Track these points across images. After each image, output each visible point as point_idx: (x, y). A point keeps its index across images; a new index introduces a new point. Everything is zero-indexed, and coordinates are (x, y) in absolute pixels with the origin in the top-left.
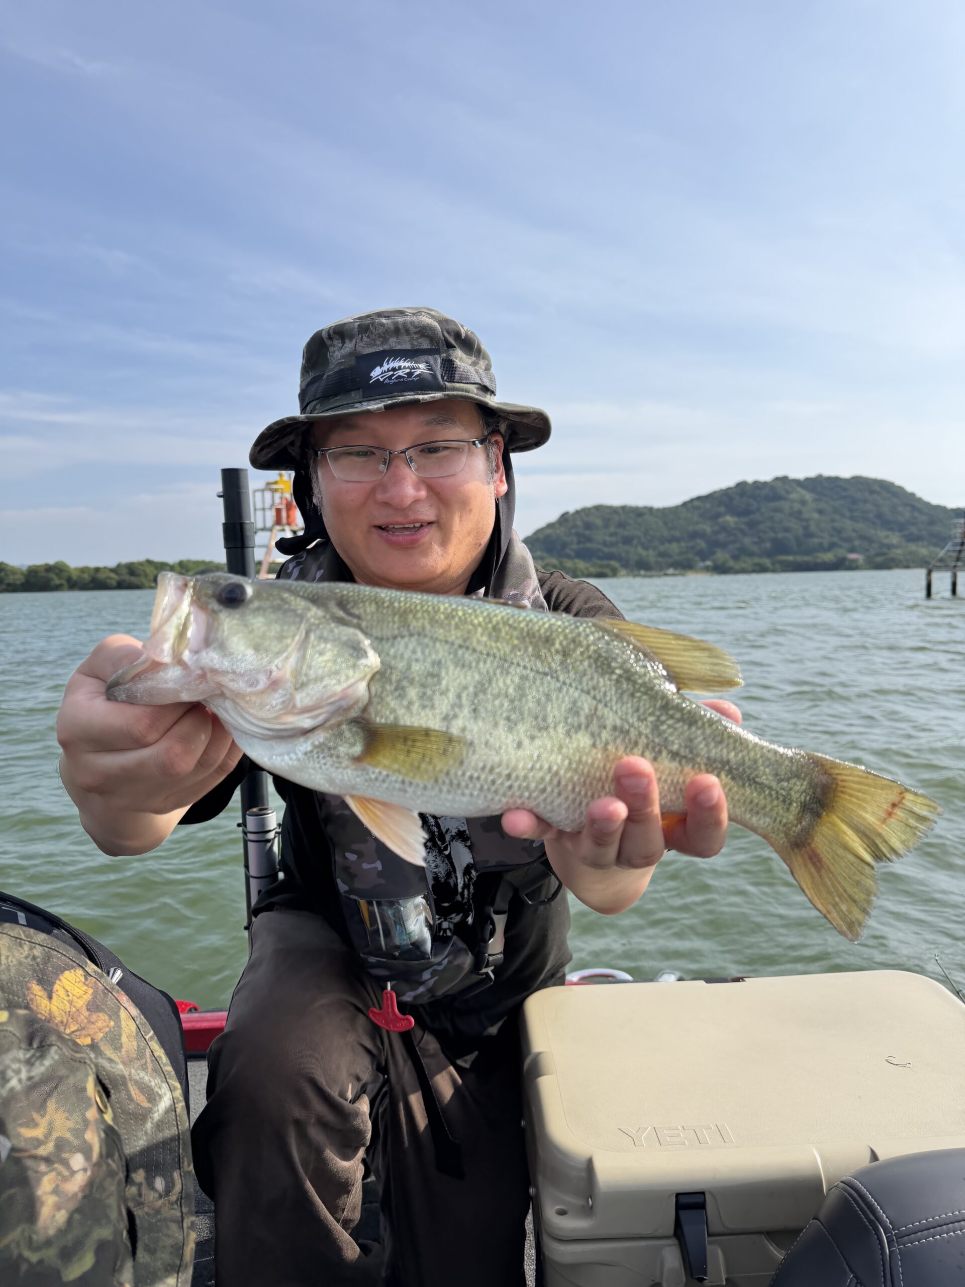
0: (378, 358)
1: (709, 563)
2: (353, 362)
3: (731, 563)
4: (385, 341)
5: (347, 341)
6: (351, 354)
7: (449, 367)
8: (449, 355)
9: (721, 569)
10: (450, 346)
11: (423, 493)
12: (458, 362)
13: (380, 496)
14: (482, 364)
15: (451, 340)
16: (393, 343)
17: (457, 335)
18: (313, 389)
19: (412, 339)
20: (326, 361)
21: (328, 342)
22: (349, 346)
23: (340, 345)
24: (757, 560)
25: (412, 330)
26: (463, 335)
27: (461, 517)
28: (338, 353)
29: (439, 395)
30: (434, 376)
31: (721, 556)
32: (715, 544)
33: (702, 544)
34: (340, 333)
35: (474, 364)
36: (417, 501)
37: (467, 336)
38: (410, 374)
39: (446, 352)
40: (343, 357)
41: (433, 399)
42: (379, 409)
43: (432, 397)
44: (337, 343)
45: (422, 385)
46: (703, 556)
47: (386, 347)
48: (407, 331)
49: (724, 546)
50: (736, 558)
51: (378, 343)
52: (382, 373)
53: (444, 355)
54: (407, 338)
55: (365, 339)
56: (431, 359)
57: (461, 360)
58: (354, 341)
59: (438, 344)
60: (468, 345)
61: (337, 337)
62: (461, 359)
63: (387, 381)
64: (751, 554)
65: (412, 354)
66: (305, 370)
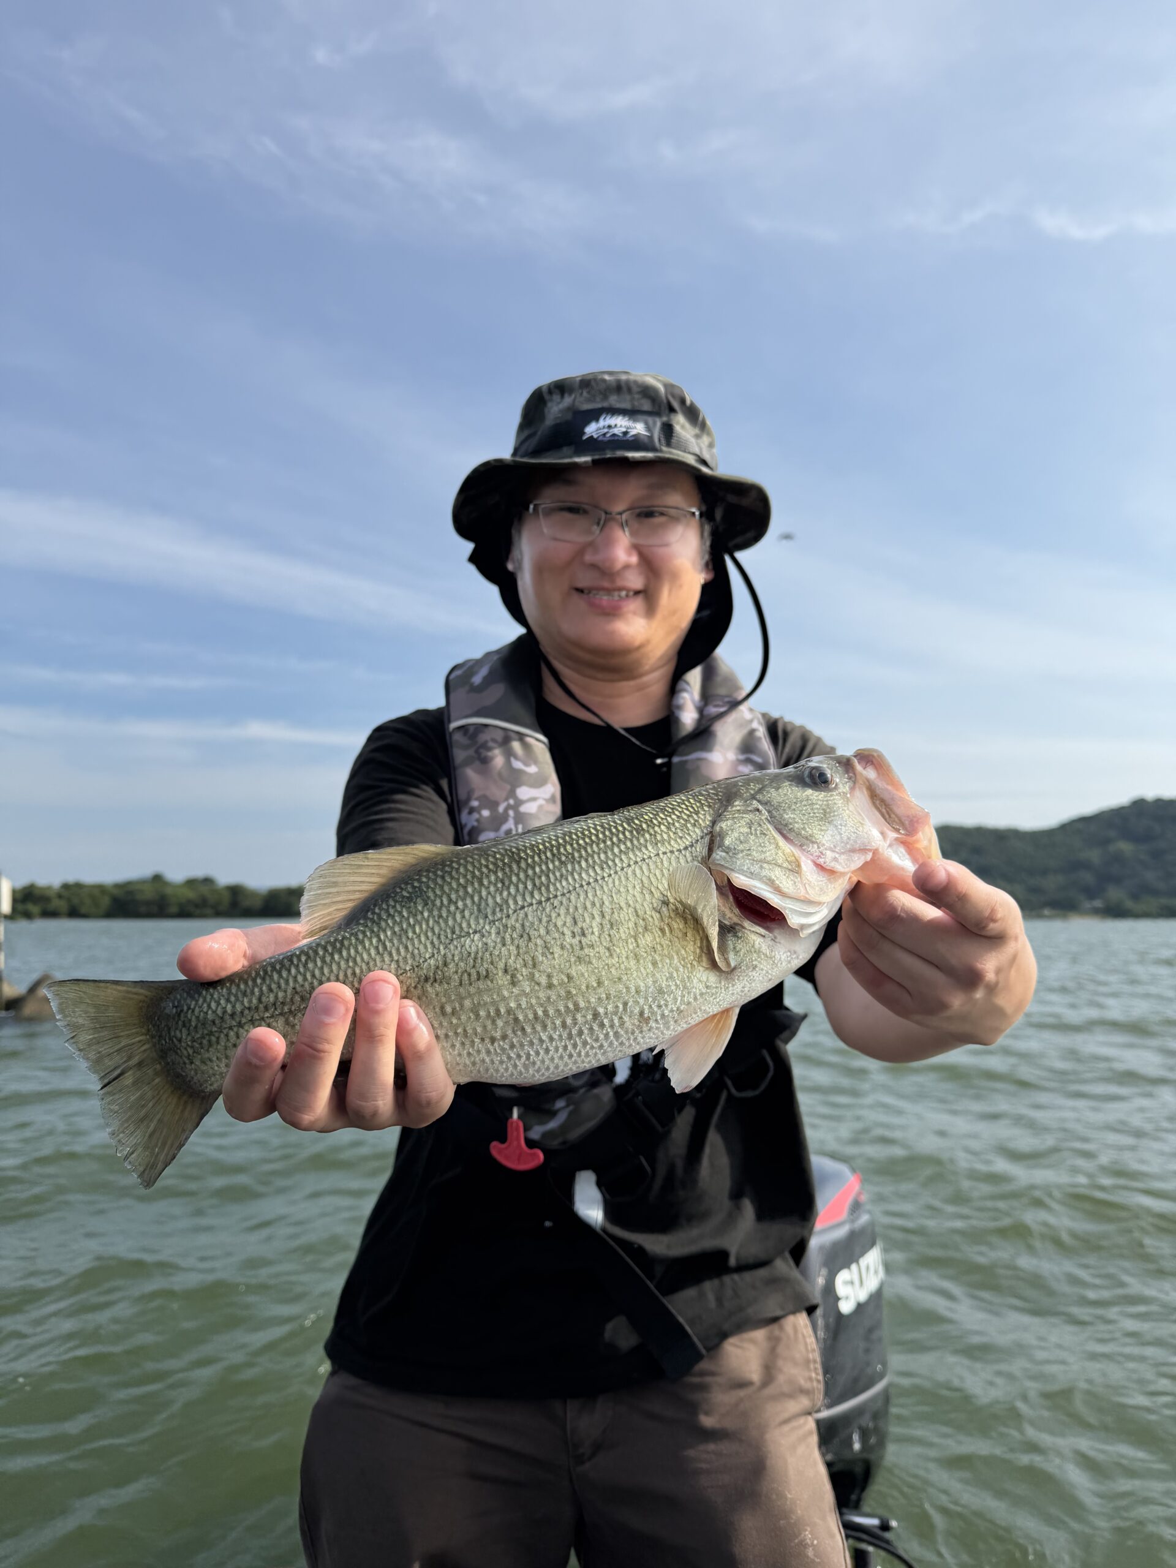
0: (594, 415)
1: (1098, 903)
2: (569, 417)
3: (1129, 904)
4: (605, 397)
5: (566, 395)
6: (569, 409)
7: (668, 430)
8: (669, 420)
9: (1115, 912)
10: (672, 410)
11: (634, 559)
12: (677, 428)
13: (588, 558)
14: (705, 440)
15: (676, 405)
16: (613, 401)
17: (683, 401)
18: (527, 444)
19: (633, 399)
20: (542, 418)
21: (547, 397)
22: (568, 400)
23: (559, 400)
24: (1164, 901)
25: (635, 389)
26: (688, 403)
27: (670, 591)
28: (555, 409)
29: (650, 455)
30: (651, 438)
31: (1115, 894)
32: (1106, 878)
33: (1088, 878)
34: (561, 388)
35: (697, 436)
36: (627, 567)
37: (692, 404)
38: (625, 433)
39: (668, 416)
40: (561, 411)
41: (643, 459)
42: (586, 462)
43: (641, 457)
44: (556, 397)
45: (636, 443)
46: (1091, 893)
47: (605, 404)
48: (629, 390)
49: (1117, 880)
50: (1135, 897)
51: (598, 399)
52: (597, 430)
53: (665, 419)
54: (628, 397)
55: (585, 394)
56: (650, 420)
57: (683, 427)
58: (573, 396)
59: (660, 407)
60: (692, 414)
61: (557, 391)
62: (681, 424)
63: (600, 438)
64: (1155, 893)
65: (632, 413)
66: (522, 427)
